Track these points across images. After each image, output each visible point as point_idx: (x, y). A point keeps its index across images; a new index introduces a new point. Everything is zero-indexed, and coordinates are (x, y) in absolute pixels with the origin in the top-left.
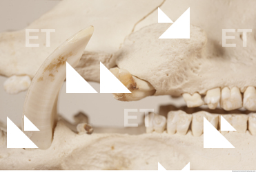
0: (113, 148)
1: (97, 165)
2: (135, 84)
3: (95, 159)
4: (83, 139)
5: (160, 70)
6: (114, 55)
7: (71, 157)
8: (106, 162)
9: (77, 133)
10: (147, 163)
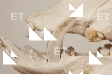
0: (86, 62)
1: (79, 70)
2: (98, 35)
3: (78, 67)
4: (73, 58)
5: (108, 29)
6: (87, 22)
7: (68, 66)
8: (83, 68)
9: (71, 55)
10: (101, 69)
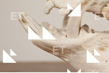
0: (102, 39)
1: (95, 46)
3: (95, 43)
4: (90, 35)
6: (105, 2)
7: (86, 42)
8: (99, 45)
9: (88, 32)
